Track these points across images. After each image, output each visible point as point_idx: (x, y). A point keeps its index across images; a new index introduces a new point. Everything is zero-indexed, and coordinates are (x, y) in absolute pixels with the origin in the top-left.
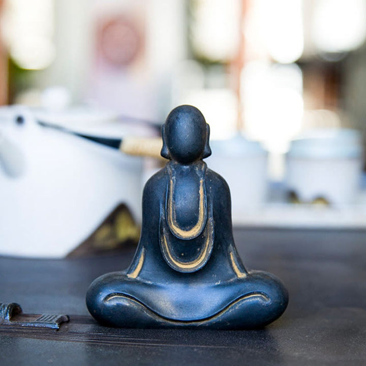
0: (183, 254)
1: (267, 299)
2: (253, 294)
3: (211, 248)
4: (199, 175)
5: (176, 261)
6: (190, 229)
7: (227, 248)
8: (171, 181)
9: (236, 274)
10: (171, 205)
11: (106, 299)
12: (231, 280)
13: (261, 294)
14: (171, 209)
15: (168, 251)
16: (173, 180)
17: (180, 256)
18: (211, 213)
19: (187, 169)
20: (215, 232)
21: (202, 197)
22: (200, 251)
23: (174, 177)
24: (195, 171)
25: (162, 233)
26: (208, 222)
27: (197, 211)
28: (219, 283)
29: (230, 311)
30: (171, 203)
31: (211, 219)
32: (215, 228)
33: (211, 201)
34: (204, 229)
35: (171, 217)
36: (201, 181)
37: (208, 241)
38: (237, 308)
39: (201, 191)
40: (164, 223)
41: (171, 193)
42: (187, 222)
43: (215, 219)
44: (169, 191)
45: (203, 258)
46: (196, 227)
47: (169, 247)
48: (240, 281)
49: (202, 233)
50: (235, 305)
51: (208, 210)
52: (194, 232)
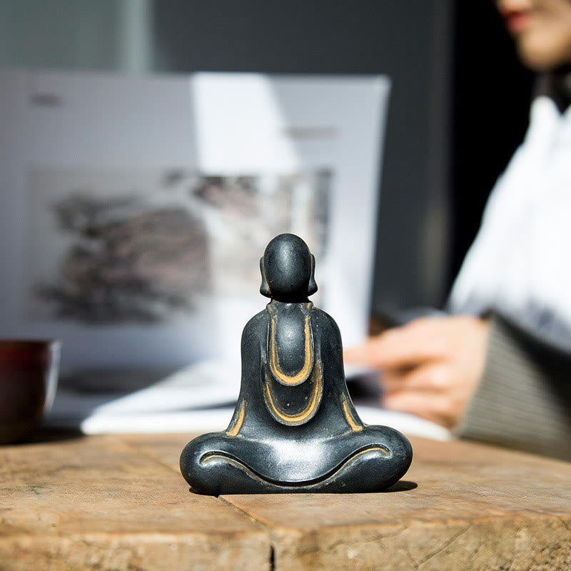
0: (288, 405)
1: (387, 453)
2: (370, 448)
3: (321, 395)
4: (304, 313)
5: (282, 414)
6: (296, 374)
7: (339, 397)
8: (273, 321)
9: (350, 427)
10: (273, 347)
11: (202, 459)
12: (345, 434)
13: (380, 447)
14: (273, 351)
15: (272, 402)
16: (275, 319)
17: (286, 407)
18: (319, 354)
19: (291, 307)
20: (324, 377)
21: (307, 337)
22: (308, 400)
23: (276, 316)
24: (299, 309)
25: (264, 380)
26: (316, 364)
27: (303, 353)
28: (332, 438)
29: (345, 470)
30: (273, 345)
31: (319, 361)
32: (324, 373)
33: (319, 341)
34: (311, 373)
35: (274, 361)
36: (306, 320)
37: (317, 388)
38: (352, 465)
39: (307, 330)
40: (266, 368)
41: (273, 334)
42: (292, 366)
43: (324, 362)
44: (270, 332)
45: (312, 408)
46: (302, 371)
47: (272, 397)
48: (355, 434)
49: (309, 378)
50: (351, 462)
51: (315, 351)
52: (300, 378)
